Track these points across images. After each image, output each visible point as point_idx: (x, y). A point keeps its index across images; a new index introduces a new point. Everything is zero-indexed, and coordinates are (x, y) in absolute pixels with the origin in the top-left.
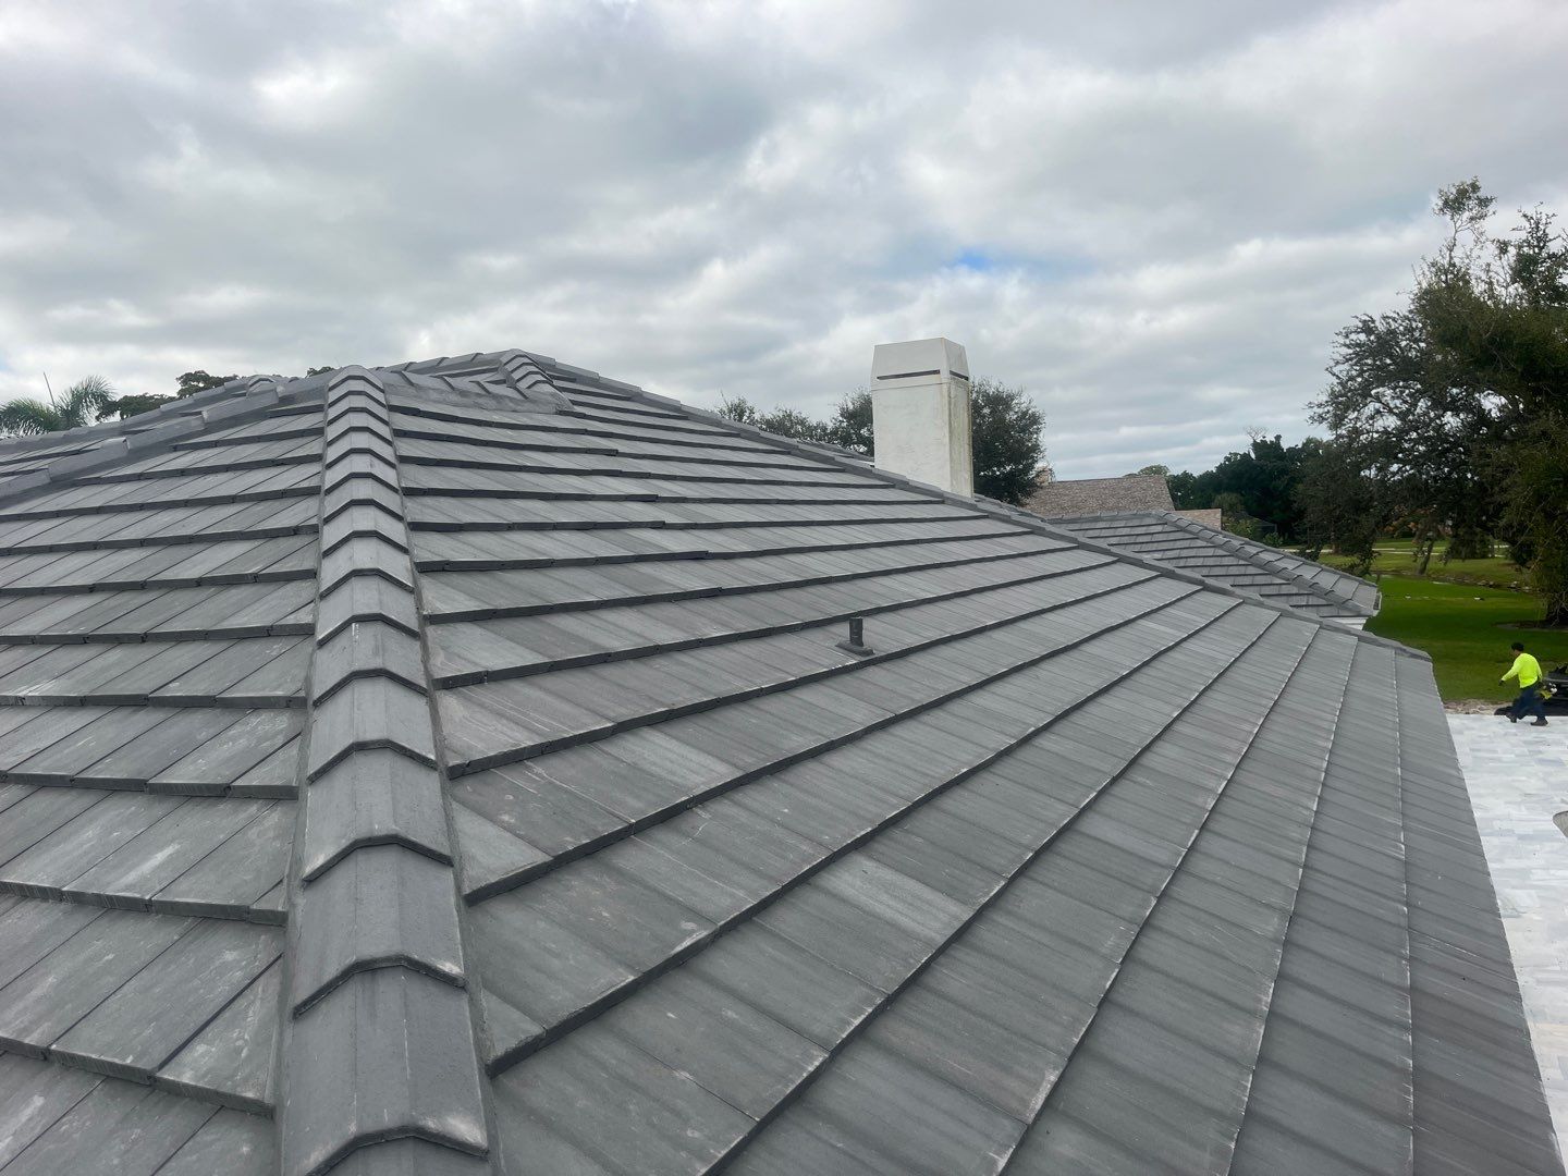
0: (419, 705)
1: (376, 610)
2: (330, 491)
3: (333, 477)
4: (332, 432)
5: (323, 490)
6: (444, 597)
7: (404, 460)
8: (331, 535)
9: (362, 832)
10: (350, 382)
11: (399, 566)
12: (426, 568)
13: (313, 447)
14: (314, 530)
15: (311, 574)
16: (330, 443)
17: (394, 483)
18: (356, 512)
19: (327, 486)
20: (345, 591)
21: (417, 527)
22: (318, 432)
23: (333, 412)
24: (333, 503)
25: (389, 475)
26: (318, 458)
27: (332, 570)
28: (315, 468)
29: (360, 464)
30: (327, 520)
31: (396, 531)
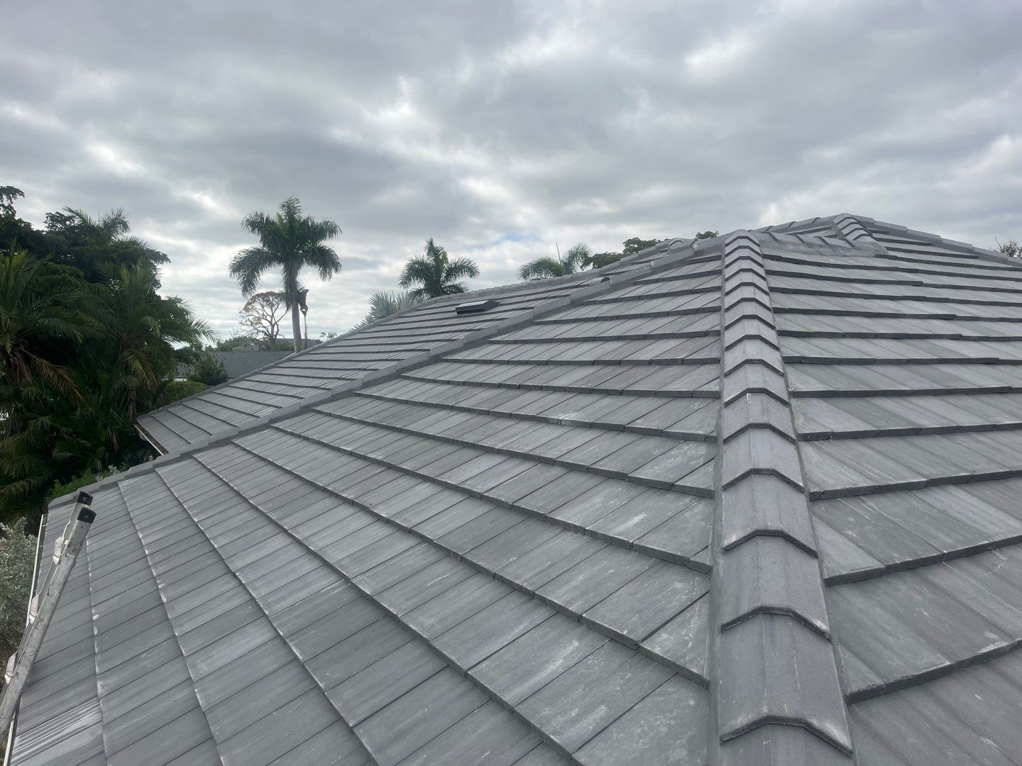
0: (791, 449)
1: (762, 386)
2: (728, 309)
3: (729, 301)
4: (728, 272)
5: (723, 309)
6: (803, 380)
7: (773, 290)
8: (730, 337)
9: (760, 525)
10: (739, 240)
11: (774, 358)
12: (789, 361)
13: (716, 282)
14: (718, 334)
15: (717, 361)
16: (727, 280)
17: (768, 304)
18: (746, 323)
19: (727, 306)
20: (741, 372)
21: (782, 333)
22: (718, 272)
23: (728, 260)
24: (730, 317)
25: (765, 299)
26: (718, 289)
27: (732, 359)
28: (717, 295)
29: (748, 292)
30: (727, 328)
31: (771, 335)
